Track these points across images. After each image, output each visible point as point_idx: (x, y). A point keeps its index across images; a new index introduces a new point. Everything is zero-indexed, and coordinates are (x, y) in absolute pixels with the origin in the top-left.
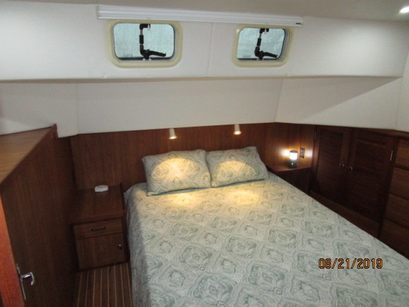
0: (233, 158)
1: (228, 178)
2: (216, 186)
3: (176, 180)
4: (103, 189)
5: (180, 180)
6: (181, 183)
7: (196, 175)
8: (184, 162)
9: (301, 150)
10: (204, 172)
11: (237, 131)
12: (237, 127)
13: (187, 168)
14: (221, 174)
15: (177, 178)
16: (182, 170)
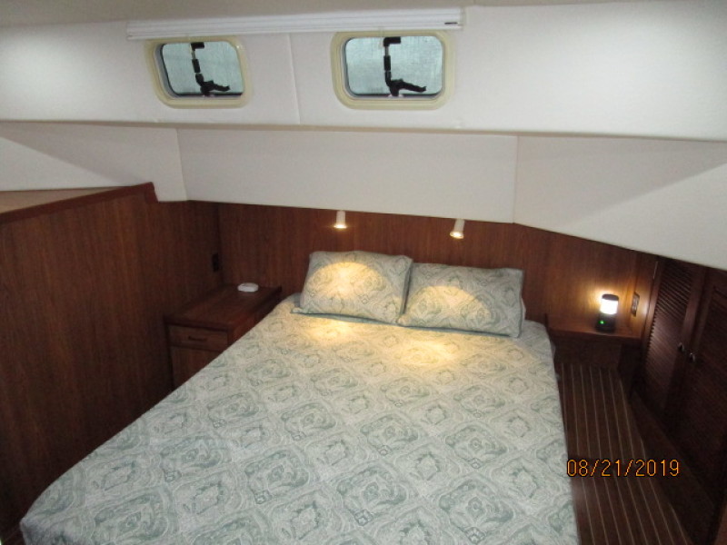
0: (456, 282)
1: (430, 316)
2: (405, 323)
3: (337, 297)
4: (249, 288)
5: (342, 300)
6: (343, 303)
7: (373, 297)
8: (363, 271)
9: (634, 297)
10: (390, 295)
11: (457, 231)
12: (459, 225)
13: (361, 282)
14: (419, 306)
15: (339, 295)
16: (352, 284)
